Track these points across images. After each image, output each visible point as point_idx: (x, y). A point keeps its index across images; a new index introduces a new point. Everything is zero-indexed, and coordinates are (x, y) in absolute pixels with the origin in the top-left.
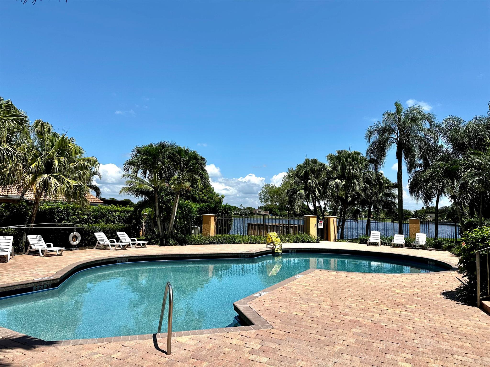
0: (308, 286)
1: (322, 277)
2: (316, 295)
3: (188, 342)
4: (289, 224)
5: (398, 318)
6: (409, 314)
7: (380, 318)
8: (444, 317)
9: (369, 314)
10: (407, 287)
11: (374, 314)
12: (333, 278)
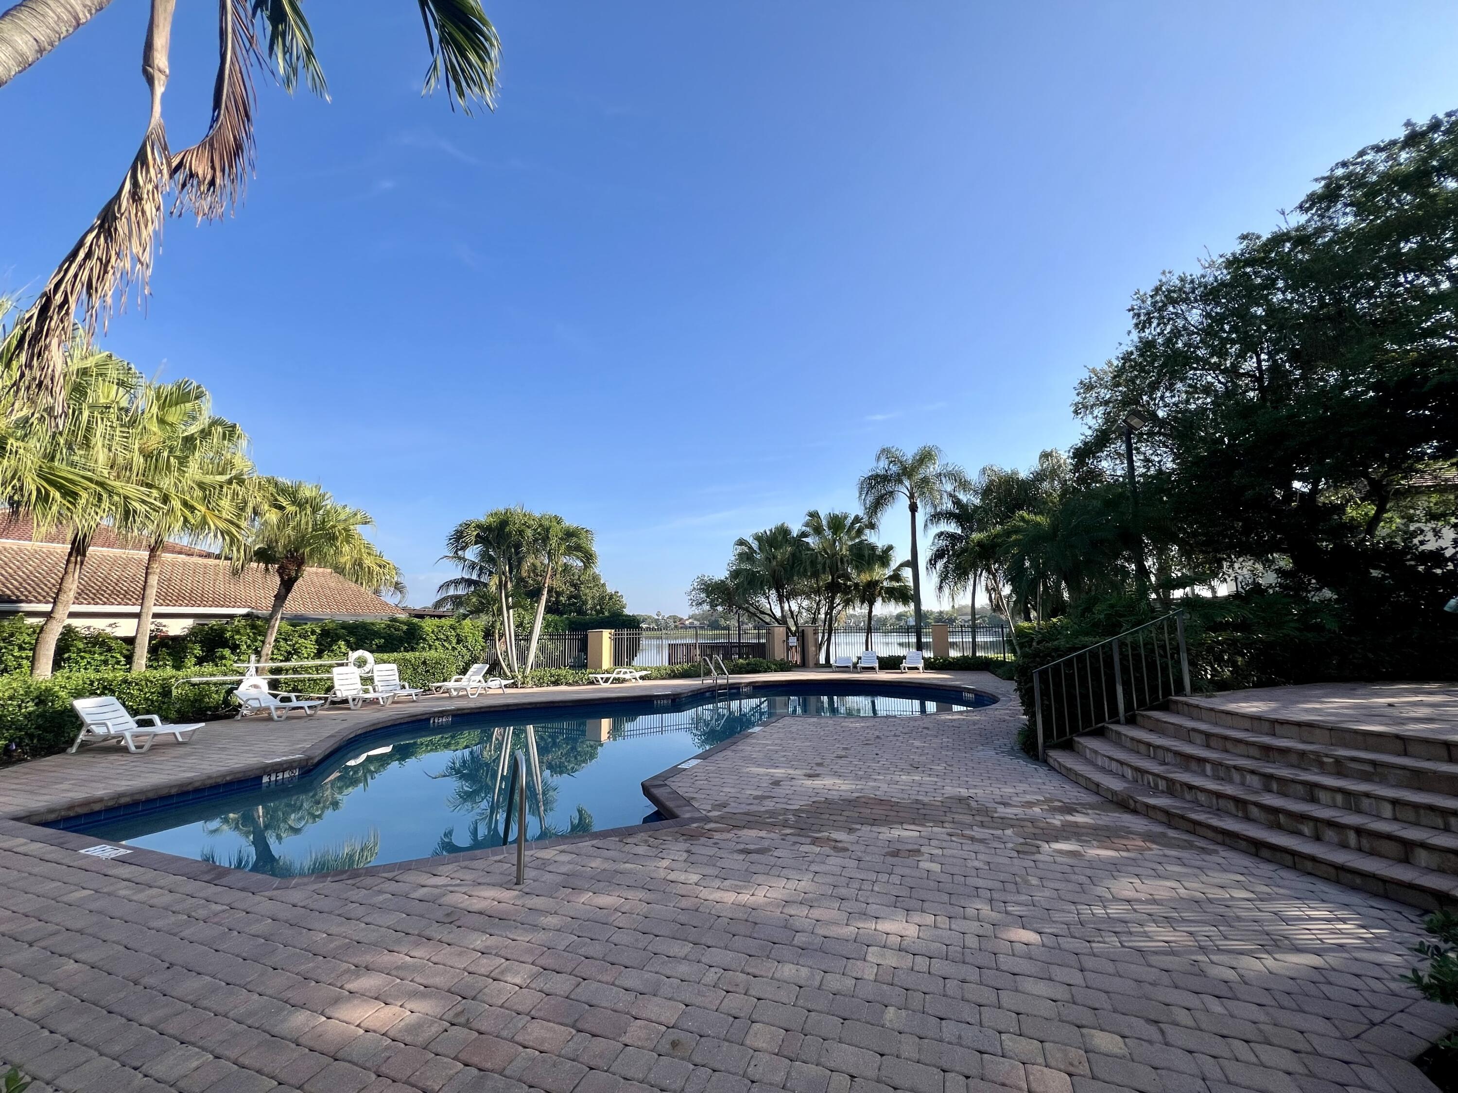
0: (771, 745)
1: (794, 729)
2: (784, 759)
3: (557, 858)
4: (739, 642)
5: (917, 789)
6: (935, 779)
7: (889, 790)
8: (990, 782)
9: (872, 784)
10: (931, 735)
11: (879, 785)
12: (812, 728)
